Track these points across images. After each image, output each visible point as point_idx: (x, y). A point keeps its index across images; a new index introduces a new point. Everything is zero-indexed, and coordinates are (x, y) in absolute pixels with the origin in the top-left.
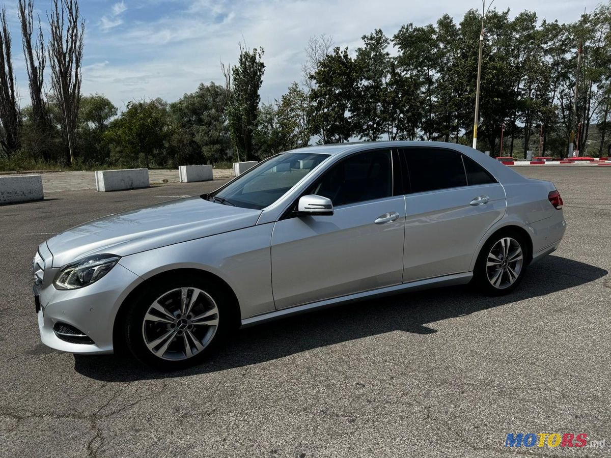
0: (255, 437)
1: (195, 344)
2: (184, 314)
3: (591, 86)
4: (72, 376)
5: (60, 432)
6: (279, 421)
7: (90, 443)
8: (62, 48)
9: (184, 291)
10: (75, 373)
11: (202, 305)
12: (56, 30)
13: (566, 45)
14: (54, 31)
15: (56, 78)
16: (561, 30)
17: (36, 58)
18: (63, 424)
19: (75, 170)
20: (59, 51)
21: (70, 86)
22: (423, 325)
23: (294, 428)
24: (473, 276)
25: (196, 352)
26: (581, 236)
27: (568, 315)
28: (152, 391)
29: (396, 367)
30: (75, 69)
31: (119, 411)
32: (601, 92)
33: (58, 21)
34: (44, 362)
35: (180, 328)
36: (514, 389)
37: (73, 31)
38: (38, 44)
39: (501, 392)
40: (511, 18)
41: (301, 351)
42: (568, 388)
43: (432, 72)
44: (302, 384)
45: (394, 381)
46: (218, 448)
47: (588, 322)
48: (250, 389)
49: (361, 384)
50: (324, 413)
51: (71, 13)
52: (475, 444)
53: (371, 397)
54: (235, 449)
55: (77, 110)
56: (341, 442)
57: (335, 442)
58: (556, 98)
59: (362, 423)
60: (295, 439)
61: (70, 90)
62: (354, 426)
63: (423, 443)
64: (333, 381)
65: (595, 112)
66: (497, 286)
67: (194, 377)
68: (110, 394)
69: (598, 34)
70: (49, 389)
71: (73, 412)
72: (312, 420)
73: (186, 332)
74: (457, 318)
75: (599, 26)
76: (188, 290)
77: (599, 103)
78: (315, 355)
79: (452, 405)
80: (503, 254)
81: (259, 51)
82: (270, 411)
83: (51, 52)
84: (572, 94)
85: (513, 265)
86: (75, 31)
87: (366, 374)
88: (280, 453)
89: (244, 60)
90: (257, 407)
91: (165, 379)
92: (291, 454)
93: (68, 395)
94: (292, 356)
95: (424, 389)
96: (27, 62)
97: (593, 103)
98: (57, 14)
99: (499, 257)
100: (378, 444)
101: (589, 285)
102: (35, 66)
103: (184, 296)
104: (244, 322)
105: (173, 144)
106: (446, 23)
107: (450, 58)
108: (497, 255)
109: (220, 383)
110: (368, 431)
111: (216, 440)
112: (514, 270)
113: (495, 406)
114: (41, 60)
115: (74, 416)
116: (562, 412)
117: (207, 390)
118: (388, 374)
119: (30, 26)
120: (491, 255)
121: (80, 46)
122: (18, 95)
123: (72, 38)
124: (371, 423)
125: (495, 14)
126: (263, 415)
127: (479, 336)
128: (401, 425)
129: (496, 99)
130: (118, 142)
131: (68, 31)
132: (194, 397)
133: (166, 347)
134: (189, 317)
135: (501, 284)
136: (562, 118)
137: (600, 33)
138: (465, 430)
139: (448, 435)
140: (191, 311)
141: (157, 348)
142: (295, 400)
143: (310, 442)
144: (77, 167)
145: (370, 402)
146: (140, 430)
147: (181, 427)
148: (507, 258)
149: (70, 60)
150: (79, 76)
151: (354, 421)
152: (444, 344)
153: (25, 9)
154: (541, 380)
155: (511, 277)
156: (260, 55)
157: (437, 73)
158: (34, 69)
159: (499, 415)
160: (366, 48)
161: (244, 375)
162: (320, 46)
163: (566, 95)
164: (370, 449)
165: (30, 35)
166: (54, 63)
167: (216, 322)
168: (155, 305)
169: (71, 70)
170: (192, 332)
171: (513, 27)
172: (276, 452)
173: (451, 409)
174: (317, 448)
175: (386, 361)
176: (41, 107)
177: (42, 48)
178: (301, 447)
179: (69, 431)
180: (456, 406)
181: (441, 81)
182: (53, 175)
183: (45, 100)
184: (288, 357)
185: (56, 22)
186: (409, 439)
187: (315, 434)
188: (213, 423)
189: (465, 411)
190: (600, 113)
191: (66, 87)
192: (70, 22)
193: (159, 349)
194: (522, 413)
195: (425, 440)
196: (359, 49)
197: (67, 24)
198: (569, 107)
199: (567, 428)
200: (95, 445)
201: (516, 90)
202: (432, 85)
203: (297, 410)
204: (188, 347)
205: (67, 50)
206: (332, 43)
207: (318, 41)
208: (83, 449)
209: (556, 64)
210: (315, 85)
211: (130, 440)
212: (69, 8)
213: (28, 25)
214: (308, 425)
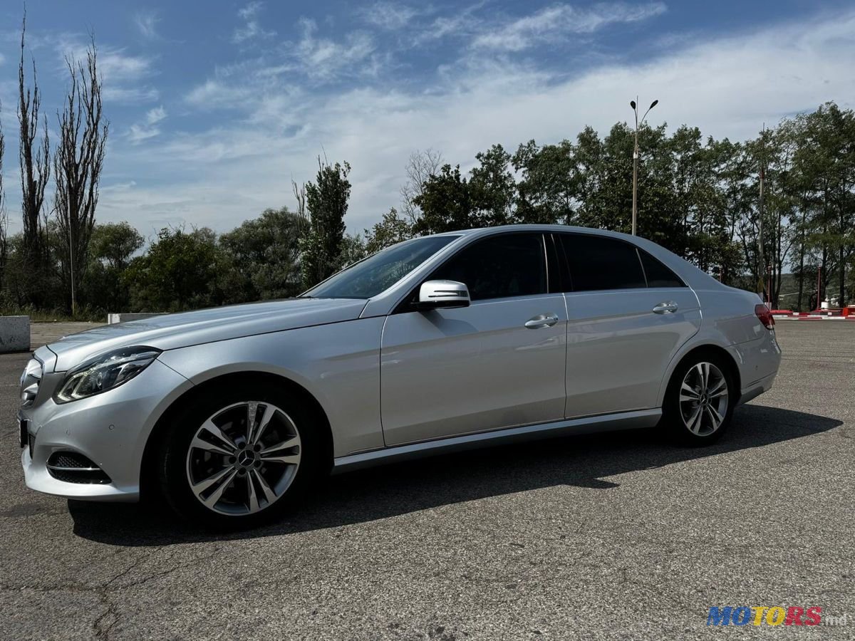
0: (363, 609)
1: (265, 491)
2: (251, 443)
3: (780, 220)
4: (69, 540)
5: (48, 608)
6: (398, 589)
7: (98, 621)
8: (74, 157)
9: (253, 406)
10: (74, 537)
11: (278, 431)
12: (68, 133)
13: (744, 168)
14: (66, 135)
15: (61, 196)
16: (734, 150)
17: (37, 170)
18: (54, 598)
19: (77, 320)
20: (70, 161)
21: (81, 207)
22: (598, 479)
23: (422, 597)
24: (663, 415)
25: (265, 505)
26: (797, 387)
27: (801, 466)
28: (196, 556)
29: (567, 525)
30: (89, 185)
31: (145, 581)
32: (793, 227)
33: (71, 123)
34: (25, 525)
35: (243, 464)
36: (746, 547)
37: (91, 136)
38: (41, 151)
39: (727, 551)
40: (669, 134)
41: (423, 509)
42: (823, 545)
43: (572, 200)
44: (429, 545)
45: (566, 540)
46: (305, 623)
47: (831, 473)
48: (348, 551)
49: (518, 545)
50: (466, 578)
51: (91, 113)
52: (703, 612)
53: (536, 559)
54: (332, 624)
55: (88, 241)
56: (498, 612)
57: (488, 612)
58: (736, 234)
59: (526, 589)
60: (425, 610)
61: (80, 213)
62: (515, 593)
63: (623, 611)
64: (475, 542)
65: (787, 253)
66: (696, 431)
67: (262, 540)
68: (130, 561)
69: (783, 156)
70: (32, 556)
71: (69, 583)
72: (449, 587)
73: (252, 471)
74: (646, 471)
75: (784, 145)
76: (258, 407)
77: (792, 242)
78: (443, 513)
79: (658, 567)
80: (701, 386)
81: (343, 166)
82: (383, 577)
83: (58, 162)
84: (756, 231)
85: (716, 403)
86: (94, 136)
87: (523, 533)
88: (404, 627)
89: (323, 178)
90: (362, 573)
91: (217, 542)
92: (421, 628)
93: (63, 563)
94: (409, 514)
95: (613, 549)
96: (23, 174)
97: (784, 243)
98: (72, 114)
99: (696, 390)
100: (555, 614)
101: (821, 435)
102: (34, 180)
103: (252, 415)
104: (338, 462)
105: (219, 286)
106: (587, 138)
107: (595, 182)
108: (693, 387)
109: (302, 546)
110: (537, 599)
111: (301, 613)
112: (717, 409)
113: (722, 566)
114: (43, 172)
115: (71, 587)
116: (821, 571)
117: (283, 555)
118: (556, 533)
119: (32, 128)
120: (685, 386)
121: (99, 156)
122: (6, 218)
123: (89, 144)
124: (540, 589)
125: (647, 128)
126: (373, 582)
127: (680, 490)
128: (587, 591)
129: (659, 234)
130: (144, 284)
131: (85, 136)
132: (263, 563)
133: (220, 492)
134: (257, 448)
135: (701, 430)
136: (746, 261)
137: (785, 153)
138: (683, 595)
139: (660, 601)
140: (261, 439)
141: (207, 493)
142: (421, 564)
143: (450, 614)
144: (80, 317)
145: (535, 564)
146: (180, 603)
147: (244, 599)
148: (707, 391)
149: (83, 173)
150: (94, 194)
151: (514, 587)
152: (632, 499)
153: (28, 107)
154: (783, 537)
155: (714, 420)
156: (344, 173)
157: (579, 201)
158: (32, 184)
159: (731, 577)
160: (482, 169)
161: (338, 536)
162: (425, 164)
163: (748, 230)
164: (544, 620)
165: (31, 140)
166: (61, 176)
167: (296, 459)
168: (209, 425)
169: (84, 186)
170: (260, 472)
171: (672, 145)
172: (397, 626)
173: (657, 571)
174: (462, 620)
175: (551, 518)
176: (36, 234)
177: (46, 157)
178: (437, 619)
179: (63, 606)
180: (664, 567)
181: (585, 210)
182: (45, 326)
183: (43, 224)
184: (403, 516)
185: (68, 124)
186: (601, 607)
187: (456, 603)
188: (295, 593)
189: (679, 572)
190: (794, 253)
191: (75, 208)
192: (89, 124)
193: (208, 496)
194: (763, 574)
195: (625, 608)
196: (475, 170)
197: (83, 127)
198: (753, 247)
199: (834, 591)
200: (106, 623)
201: (683, 224)
202: (573, 216)
203: (424, 575)
204: (253, 496)
205: (80, 160)
206: (440, 160)
207: (422, 158)
208: (86, 629)
209: (734, 191)
210: (418, 212)
211: (162, 616)
212: (88, 107)
213: (30, 127)
214: (443, 593)
